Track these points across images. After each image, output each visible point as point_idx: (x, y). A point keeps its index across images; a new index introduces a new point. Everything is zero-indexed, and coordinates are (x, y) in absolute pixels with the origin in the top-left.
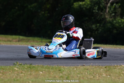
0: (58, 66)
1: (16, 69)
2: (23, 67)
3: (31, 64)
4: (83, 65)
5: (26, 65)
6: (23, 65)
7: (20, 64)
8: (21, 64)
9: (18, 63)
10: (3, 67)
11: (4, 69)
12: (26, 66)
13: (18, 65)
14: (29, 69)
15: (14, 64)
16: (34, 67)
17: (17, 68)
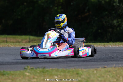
0: (75, 69)
1: (27, 74)
2: (35, 71)
3: (44, 68)
4: (104, 67)
5: (38, 69)
6: (35, 69)
7: (31, 68)
8: (33, 69)
9: (29, 67)
10: (12, 73)
11: (13, 75)
12: (38, 71)
13: (29, 70)
14: (42, 73)
15: (25, 68)
16: (47, 71)
17: (28, 72)
